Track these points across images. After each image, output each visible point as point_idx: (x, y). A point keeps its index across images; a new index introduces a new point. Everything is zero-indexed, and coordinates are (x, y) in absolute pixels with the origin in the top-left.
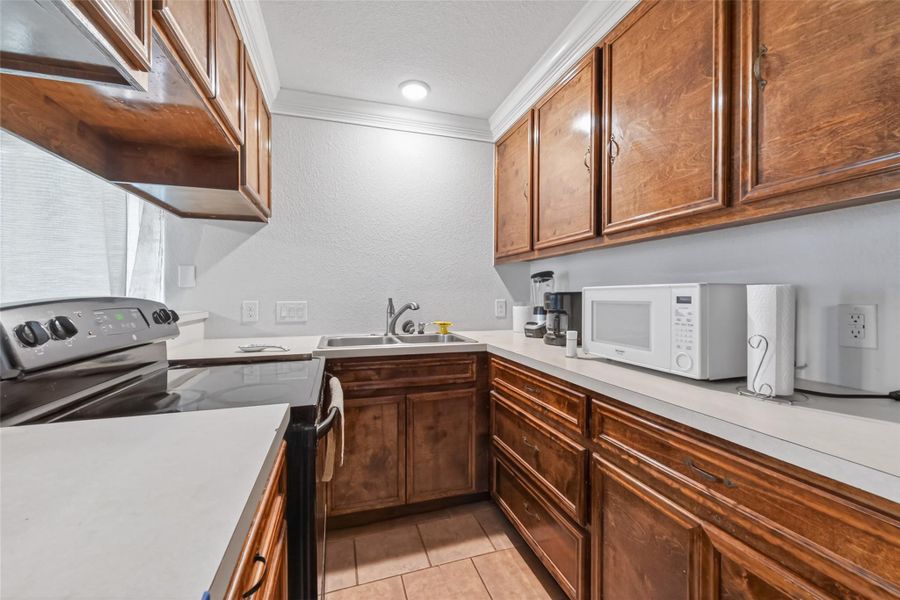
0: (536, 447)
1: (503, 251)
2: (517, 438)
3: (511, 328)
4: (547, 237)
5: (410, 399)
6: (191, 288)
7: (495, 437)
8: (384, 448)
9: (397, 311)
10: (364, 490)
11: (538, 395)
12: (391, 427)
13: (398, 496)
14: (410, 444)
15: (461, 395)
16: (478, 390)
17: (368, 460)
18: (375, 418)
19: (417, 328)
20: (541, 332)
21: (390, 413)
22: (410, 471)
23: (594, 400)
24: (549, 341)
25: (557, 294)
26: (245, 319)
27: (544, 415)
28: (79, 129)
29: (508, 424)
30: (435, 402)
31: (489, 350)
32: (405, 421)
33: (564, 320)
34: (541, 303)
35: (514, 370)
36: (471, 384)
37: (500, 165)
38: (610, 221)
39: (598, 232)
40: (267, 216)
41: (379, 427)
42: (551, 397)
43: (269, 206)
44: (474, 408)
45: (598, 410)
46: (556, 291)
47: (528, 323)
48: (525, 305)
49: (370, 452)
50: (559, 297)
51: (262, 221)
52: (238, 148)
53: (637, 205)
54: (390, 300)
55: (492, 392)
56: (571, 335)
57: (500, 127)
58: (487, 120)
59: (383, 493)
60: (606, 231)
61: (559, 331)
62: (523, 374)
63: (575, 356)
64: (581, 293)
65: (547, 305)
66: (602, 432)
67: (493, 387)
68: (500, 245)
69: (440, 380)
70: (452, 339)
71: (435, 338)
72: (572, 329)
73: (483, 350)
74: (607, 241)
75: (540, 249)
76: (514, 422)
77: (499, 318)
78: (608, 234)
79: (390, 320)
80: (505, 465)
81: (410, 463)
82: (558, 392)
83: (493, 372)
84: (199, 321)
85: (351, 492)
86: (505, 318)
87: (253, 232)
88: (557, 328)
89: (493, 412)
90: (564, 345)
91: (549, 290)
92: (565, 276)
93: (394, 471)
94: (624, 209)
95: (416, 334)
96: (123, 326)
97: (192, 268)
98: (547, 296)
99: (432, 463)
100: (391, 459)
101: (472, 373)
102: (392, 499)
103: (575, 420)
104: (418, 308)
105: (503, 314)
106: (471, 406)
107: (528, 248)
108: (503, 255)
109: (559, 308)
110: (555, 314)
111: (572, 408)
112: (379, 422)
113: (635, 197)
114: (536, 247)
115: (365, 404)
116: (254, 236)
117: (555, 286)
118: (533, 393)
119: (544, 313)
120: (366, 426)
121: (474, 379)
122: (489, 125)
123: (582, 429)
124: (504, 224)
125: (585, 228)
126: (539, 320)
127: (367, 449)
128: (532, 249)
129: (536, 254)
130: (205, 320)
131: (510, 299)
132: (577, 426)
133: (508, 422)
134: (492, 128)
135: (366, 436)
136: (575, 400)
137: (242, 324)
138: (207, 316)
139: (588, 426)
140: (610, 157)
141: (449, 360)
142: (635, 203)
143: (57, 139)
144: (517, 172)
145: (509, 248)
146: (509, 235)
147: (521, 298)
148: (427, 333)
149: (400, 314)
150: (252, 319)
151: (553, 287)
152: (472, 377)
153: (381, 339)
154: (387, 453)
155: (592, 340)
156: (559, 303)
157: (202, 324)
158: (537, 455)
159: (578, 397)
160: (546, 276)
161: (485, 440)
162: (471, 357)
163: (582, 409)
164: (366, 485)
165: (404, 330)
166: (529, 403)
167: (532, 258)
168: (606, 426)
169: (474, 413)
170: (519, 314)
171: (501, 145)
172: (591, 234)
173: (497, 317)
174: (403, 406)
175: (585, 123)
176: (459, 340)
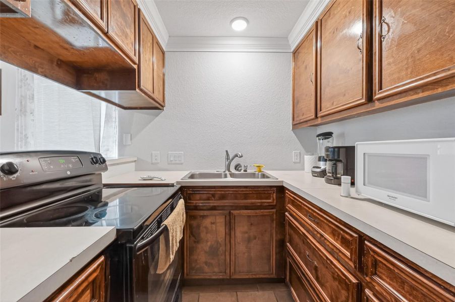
0: (316, 263)
1: (297, 120)
2: (303, 251)
3: (303, 169)
4: (327, 107)
5: (232, 213)
6: (129, 145)
7: (288, 244)
8: (217, 242)
9: (231, 158)
10: (205, 266)
11: (317, 224)
12: (221, 229)
13: (225, 272)
14: (233, 242)
15: (265, 214)
16: (276, 211)
17: (208, 248)
18: (212, 223)
19: (243, 169)
20: (323, 174)
21: (220, 221)
22: (233, 258)
23: (366, 242)
24: (329, 181)
25: (334, 148)
26: (153, 162)
27: (322, 240)
28: (57, 63)
29: (296, 238)
30: (249, 216)
31: (285, 185)
32: (230, 226)
33: (340, 167)
34: (323, 154)
35: (300, 202)
36: (272, 207)
37: (296, 65)
38: (381, 88)
39: (370, 98)
40: (163, 106)
41: (214, 229)
42: (327, 228)
43: (164, 101)
44: (275, 222)
45: (371, 253)
46: (335, 145)
47: (314, 167)
48: (313, 155)
49: (209, 244)
50: (336, 149)
51: (160, 109)
52: (135, 67)
53: (410, 70)
54: (227, 151)
55: (287, 213)
56: (345, 179)
57: (295, 40)
58: (287, 38)
59: (216, 270)
60: (377, 96)
61: (336, 174)
62: (306, 206)
63: (348, 196)
64: (354, 147)
65: (327, 155)
66: (376, 274)
67: (287, 211)
68: (295, 116)
69: (252, 203)
70: (264, 176)
71: (253, 175)
72: (347, 175)
73: (281, 185)
74: (378, 105)
75: (322, 117)
76: (300, 238)
77: (295, 163)
78: (379, 99)
79: (227, 163)
80: (294, 266)
81: (233, 253)
82: (334, 227)
83: (287, 200)
84: (132, 162)
85: (198, 266)
86: (300, 163)
87: (157, 115)
88: (335, 172)
89: (287, 227)
90: (340, 185)
91: (330, 145)
92: (342, 135)
93: (223, 257)
94: (395, 76)
95: (242, 171)
96: (62, 166)
97: (130, 135)
98: (327, 149)
99: (246, 254)
100: (222, 249)
101: (273, 199)
102: (221, 274)
103: (348, 254)
104: (242, 157)
105: (298, 161)
106: (272, 221)
107: (314, 117)
108: (297, 122)
109: (336, 157)
110: (334, 162)
111: (345, 242)
112: (214, 226)
113: (407, 64)
114: (319, 115)
115: (205, 214)
116: (157, 118)
117: (333, 142)
118: (314, 222)
119: (326, 160)
120: (206, 227)
121: (275, 204)
122: (288, 41)
123: (355, 263)
124: (298, 102)
125: (359, 96)
126: (323, 165)
127: (207, 241)
128: (316, 117)
129: (319, 121)
130: (135, 161)
131: (303, 151)
132: (351, 260)
133: (296, 237)
134: (290, 43)
135: (207, 233)
136: (348, 237)
137: (152, 164)
138: (136, 159)
139: (360, 262)
140: (381, 36)
141: (258, 191)
142: (407, 69)
143: (42, 68)
144: (306, 67)
145: (301, 117)
146: (301, 109)
147: (310, 150)
148: (249, 171)
149: (233, 159)
150: (156, 162)
151: (332, 143)
152: (273, 202)
153: (221, 174)
154: (219, 245)
155: (364, 185)
156: (336, 154)
157: (134, 163)
158: (316, 268)
159: (351, 236)
160: (327, 135)
161: (281, 244)
162: (273, 189)
163: (355, 246)
164: (206, 263)
165: (235, 169)
166: (311, 229)
167: (316, 123)
168: (379, 269)
169: (275, 226)
170: (309, 161)
171: (296, 53)
172: (363, 101)
173: (294, 162)
174: (228, 218)
175: (358, 28)
176: (268, 177)
